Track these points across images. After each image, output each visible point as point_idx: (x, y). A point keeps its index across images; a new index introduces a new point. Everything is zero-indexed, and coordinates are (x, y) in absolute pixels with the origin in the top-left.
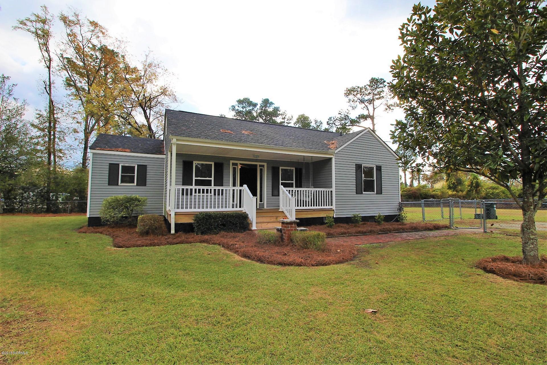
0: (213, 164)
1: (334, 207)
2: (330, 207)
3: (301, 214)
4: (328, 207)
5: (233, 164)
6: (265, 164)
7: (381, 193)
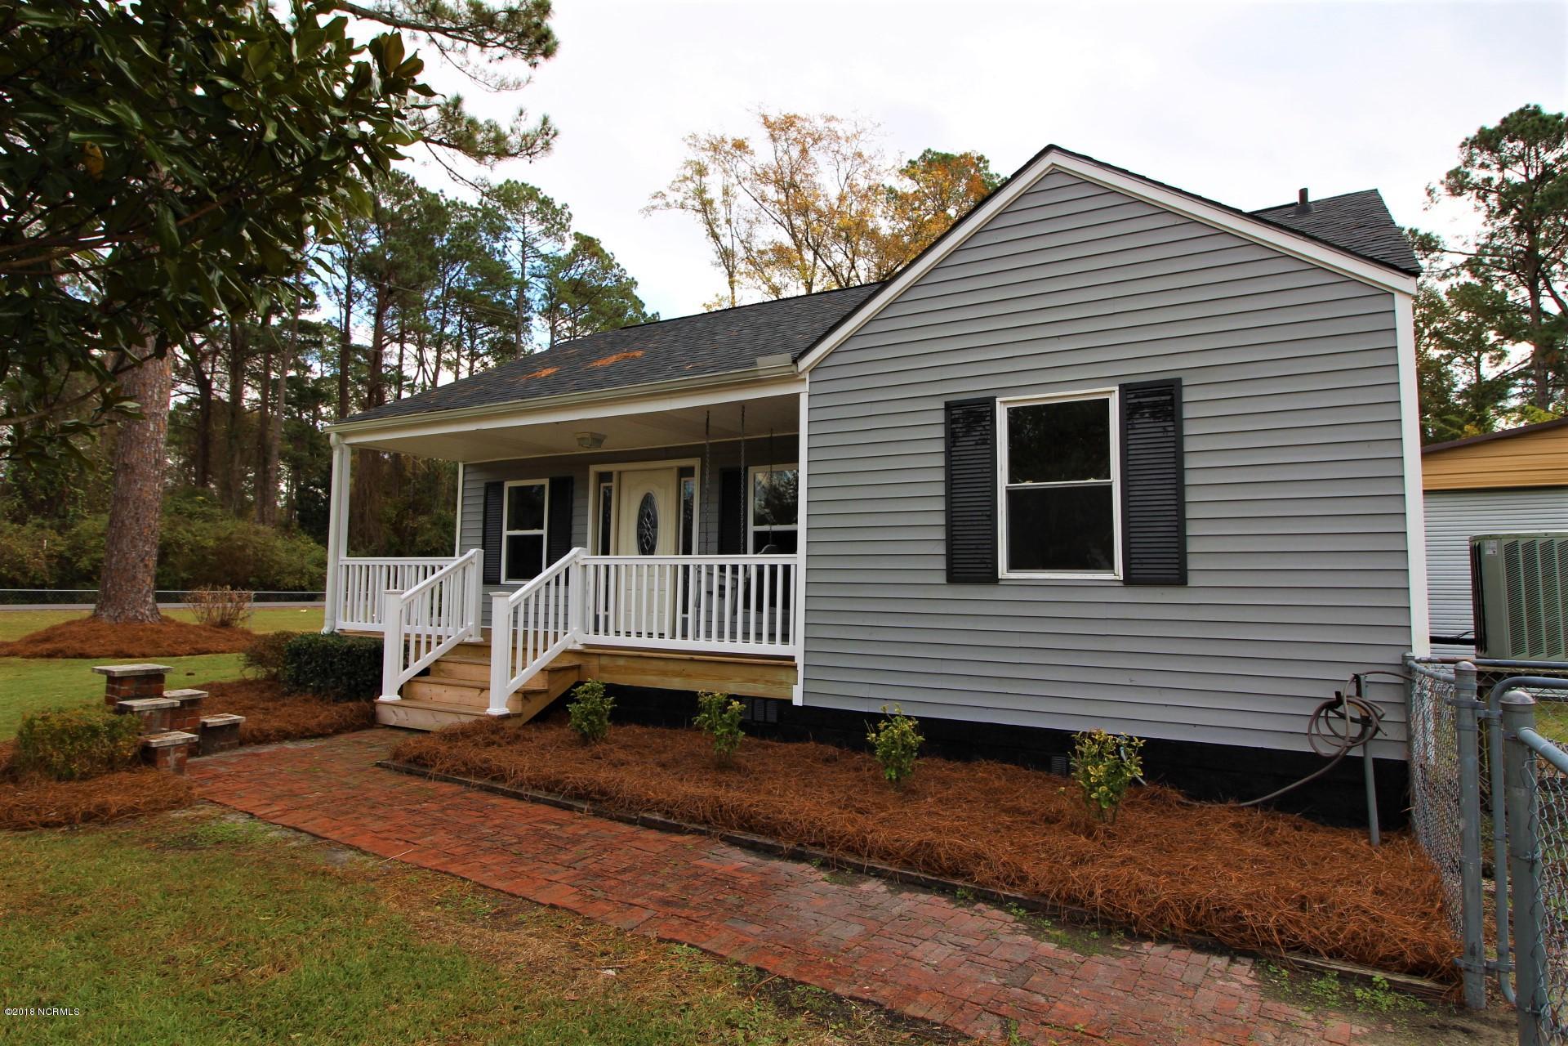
0: (546, 482)
1: (796, 649)
2: (778, 649)
3: (644, 672)
4: (765, 648)
5: (604, 477)
6: (695, 463)
7: (1179, 579)
